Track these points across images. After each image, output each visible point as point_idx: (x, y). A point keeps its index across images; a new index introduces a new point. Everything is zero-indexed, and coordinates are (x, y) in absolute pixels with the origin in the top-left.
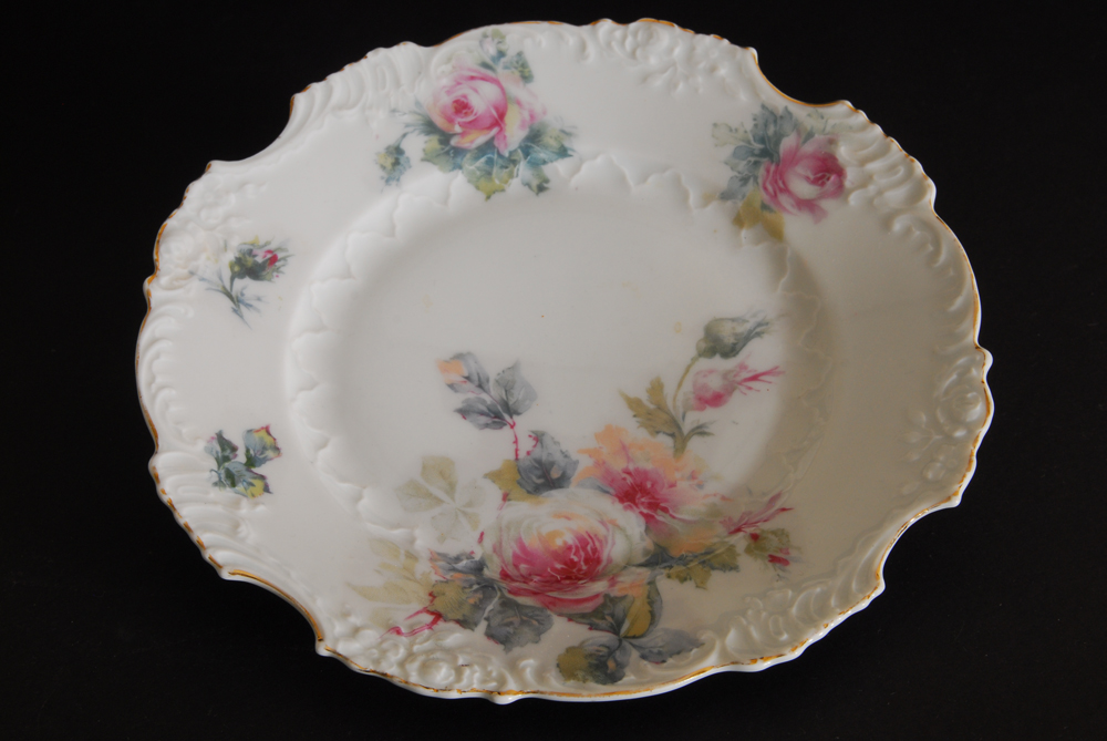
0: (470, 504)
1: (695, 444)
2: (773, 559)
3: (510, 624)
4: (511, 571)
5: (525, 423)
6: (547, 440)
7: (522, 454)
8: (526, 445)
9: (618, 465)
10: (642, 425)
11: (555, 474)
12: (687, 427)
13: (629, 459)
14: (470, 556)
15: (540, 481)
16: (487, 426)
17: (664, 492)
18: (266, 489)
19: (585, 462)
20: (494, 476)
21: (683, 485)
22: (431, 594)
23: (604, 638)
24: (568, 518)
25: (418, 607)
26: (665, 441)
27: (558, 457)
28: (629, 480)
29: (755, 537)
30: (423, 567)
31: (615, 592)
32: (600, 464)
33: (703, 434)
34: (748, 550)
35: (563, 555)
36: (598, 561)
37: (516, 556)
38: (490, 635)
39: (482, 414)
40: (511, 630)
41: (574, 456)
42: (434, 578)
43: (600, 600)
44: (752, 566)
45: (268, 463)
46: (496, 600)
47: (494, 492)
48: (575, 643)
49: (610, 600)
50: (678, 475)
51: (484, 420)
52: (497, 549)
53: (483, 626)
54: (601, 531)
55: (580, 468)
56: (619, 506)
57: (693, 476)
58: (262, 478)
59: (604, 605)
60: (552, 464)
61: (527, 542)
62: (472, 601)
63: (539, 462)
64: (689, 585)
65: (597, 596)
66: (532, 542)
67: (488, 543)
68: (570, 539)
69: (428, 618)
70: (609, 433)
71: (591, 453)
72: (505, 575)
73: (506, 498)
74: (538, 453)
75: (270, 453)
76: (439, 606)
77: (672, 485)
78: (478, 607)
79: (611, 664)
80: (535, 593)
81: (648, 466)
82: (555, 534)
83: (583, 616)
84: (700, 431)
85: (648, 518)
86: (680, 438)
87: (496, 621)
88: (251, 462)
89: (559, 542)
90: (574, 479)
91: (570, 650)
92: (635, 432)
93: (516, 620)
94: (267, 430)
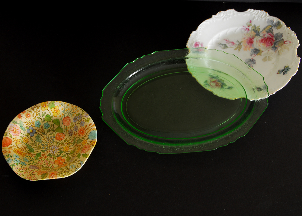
0: (266, 54)
1: (240, 41)
2: (251, 22)
3: (279, 37)
4: (271, 45)
5: (251, 58)
6: (251, 54)
7: (255, 55)
8: (253, 55)
9: (249, 46)
10: (241, 47)
11: (255, 50)
12: (238, 43)
13: (247, 45)
14: (272, 50)
15: (257, 51)
16: (254, 60)
17: (248, 40)
18: (285, 66)
19: (251, 49)
20: (260, 55)
21: (246, 39)
22: (282, 45)
23: (273, 28)
24: (259, 45)
25: (285, 44)
26: (242, 44)
27: (252, 52)
28: (250, 44)
29: (249, 26)
30: (279, 49)
31: (266, 33)
32: (250, 48)
33: (238, 41)
34: (251, 26)
35: (264, 42)
36: (262, 39)
37: (268, 46)
38: (282, 36)
39: (253, 62)
40: (280, 36)
41: (251, 50)
42: (279, 47)
43: (268, 33)
44: (253, 24)
45: (282, 69)
46: (277, 41)
47: (262, 54)
48: (276, 30)
49: (267, 32)
50: (245, 40)
51: (254, 61)
52: (269, 48)
53: (282, 38)
54: (258, 42)
55: (252, 49)
56: (254, 42)
57: (244, 38)
58: (284, 68)
59: (269, 32)
60: (254, 52)
61: (266, 46)
62: (279, 42)
63: (255, 53)
64: (259, 28)
65: (268, 34)
66: (265, 46)
67: (269, 49)
68: (262, 43)
70: (245, 50)
71: (249, 49)
72: (272, 44)
73: (262, 52)
74: (254, 53)
75: (280, 71)
76: (283, 43)
77: (247, 39)
78: (279, 41)
79: (277, 24)
80: (272, 39)
81: (246, 43)
82: (263, 45)
83: (272, 33)
84: (238, 42)
85: (253, 39)
86: (240, 43)
87: (280, 38)
88: (283, 70)
89: (263, 44)
90: (254, 48)
91: (277, 29)
92: (243, 47)
93: (278, 37)
94: (278, 73)
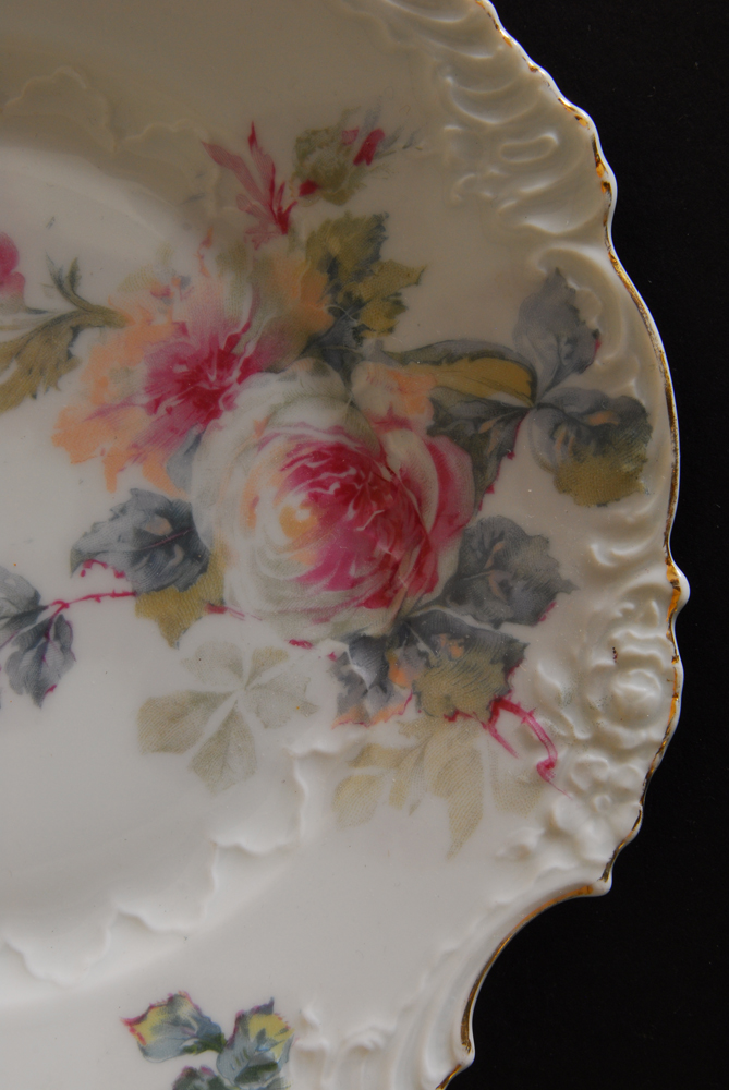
0: (235, 667)
1: (94, 290)
2: (366, 155)
3: (506, 588)
5: (54, 583)
6: (91, 545)
7: (123, 585)
8: (100, 579)
9: (139, 421)
10: (53, 383)
11: (163, 528)
12: (58, 305)
13: (127, 403)
14: (338, 660)
15: (179, 553)
16: (66, 649)
17: (194, 343)
18: (266, 1009)
19: (135, 477)
20: (173, 631)
21: (181, 311)
22: (452, 718)
23: (532, 436)
24: (255, 501)
25: (482, 741)
26: (87, 344)
27: (126, 525)
28: (172, 402)
29: (309, 188)
30: (387, 734)
31: (423, 418)
32: (137, 453)
33: (73, 278)
34: (339, 198)
35: (329, 510)
36: (339, 449)
37: (333, 585)
38: (536, 617)
39: (41, 658)
40: (518, 586)
41: (122, 496)
42: (411, 713)
43: (442, 443)
44: (371, 195)
45: (207, 1012)
46: (452, 612)
47: (206, 631)
48: (547, 480)
49: (442, 423)
50: (161, 320)
51: (53, 654)
52: (321, 616)
53: (511, 630)
54: (278, 446)
55: (146, 485)
56: (226, 418)
57: (164, 295)
58: (241, 1019)
59: (454, 437)
60: (140, 534)
61: (306, 568)
62: (457, 651)
63: (137, 557)
64: (409, 296)
65: (432, 449)
66: (306, 559)
67: (309, 631)
68: (296, 499)
69: (507, 721)
70: (71, 440)
71: (113, 468)
72: (381, 599)
73: (218, 608)
74: (119, 558)
75: (185, 1012)
76: (479, 702)
77: (183, 329)
78: (470, 641)
79: (599, 419)
80: (427, 550)
81: (141, 372)
82: (288, 523)
83: (479, 468)
84: (67, 283)
85: (249, 369)
86: (83, 317)
87: (502, 610)
88: (211, 1040)
89: (304, 516)
90: (172, 495)
91: (563, 486)
92: (69, 395)
93: (494, 578)
94: (133, 1023)
